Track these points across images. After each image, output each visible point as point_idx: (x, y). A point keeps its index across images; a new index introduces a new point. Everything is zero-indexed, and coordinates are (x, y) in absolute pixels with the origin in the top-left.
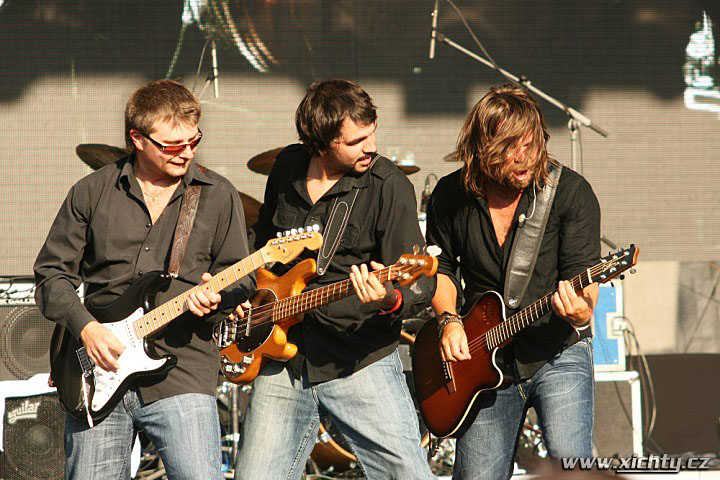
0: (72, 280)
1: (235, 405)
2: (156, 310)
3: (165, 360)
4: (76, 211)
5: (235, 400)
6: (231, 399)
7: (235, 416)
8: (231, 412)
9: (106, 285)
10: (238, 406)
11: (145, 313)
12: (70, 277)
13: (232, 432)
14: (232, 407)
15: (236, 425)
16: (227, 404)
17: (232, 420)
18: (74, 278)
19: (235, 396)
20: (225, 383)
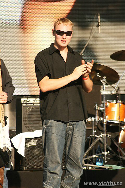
1: (105, 142)
5: (105, 140)
6: (104, 140)
7: (105, 146)
8: (104, 144)
10: (106, 142)
13: (104, 152)
14: (104, 142)
15: (105, 149)
16: (102, 141)
17: (104, 147)
19: (105, 139)
20: (102, 134)
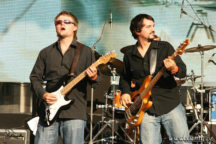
0: (41, 81)
2: (67, 85)
3: (70, 101)
4: (41, 58)
9: (52, 80)
10: (114, 128)
11: (64, 87)
12: (40, 80)
13: (112, 136)
16: (110, 127)
17: (112, 132)
18: (41, 80)
19: (113, 124)
20: (110, 120)
